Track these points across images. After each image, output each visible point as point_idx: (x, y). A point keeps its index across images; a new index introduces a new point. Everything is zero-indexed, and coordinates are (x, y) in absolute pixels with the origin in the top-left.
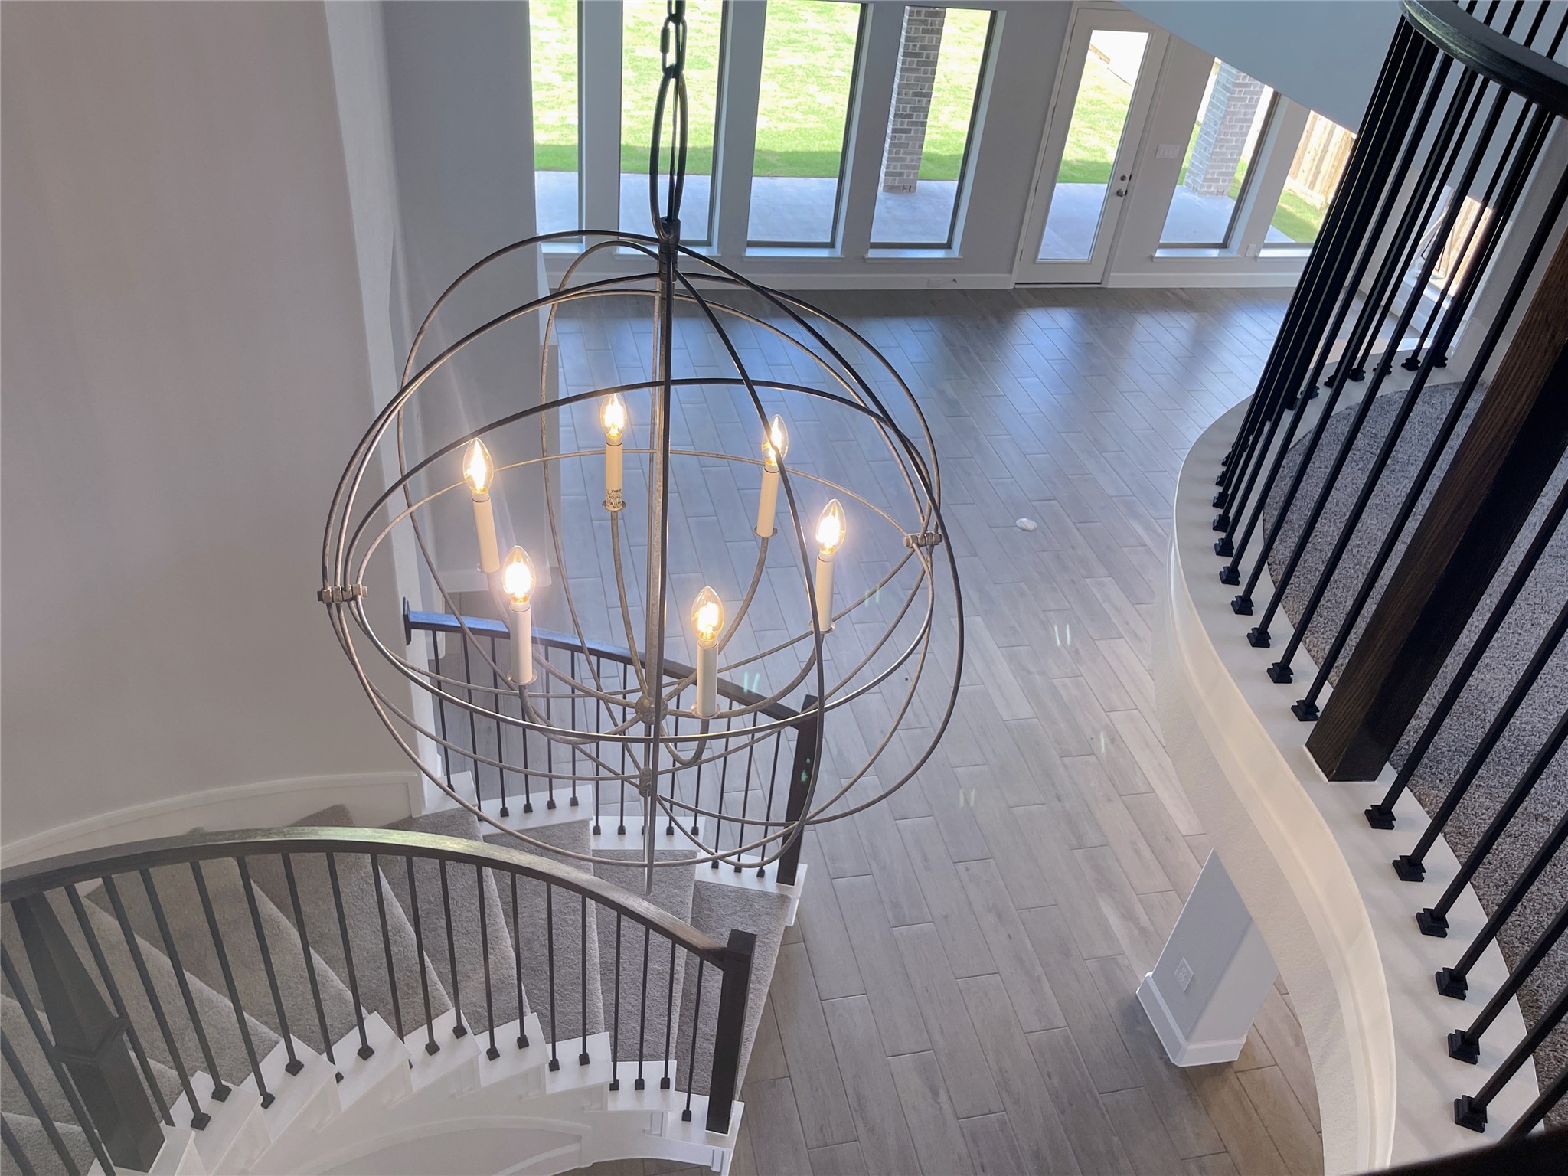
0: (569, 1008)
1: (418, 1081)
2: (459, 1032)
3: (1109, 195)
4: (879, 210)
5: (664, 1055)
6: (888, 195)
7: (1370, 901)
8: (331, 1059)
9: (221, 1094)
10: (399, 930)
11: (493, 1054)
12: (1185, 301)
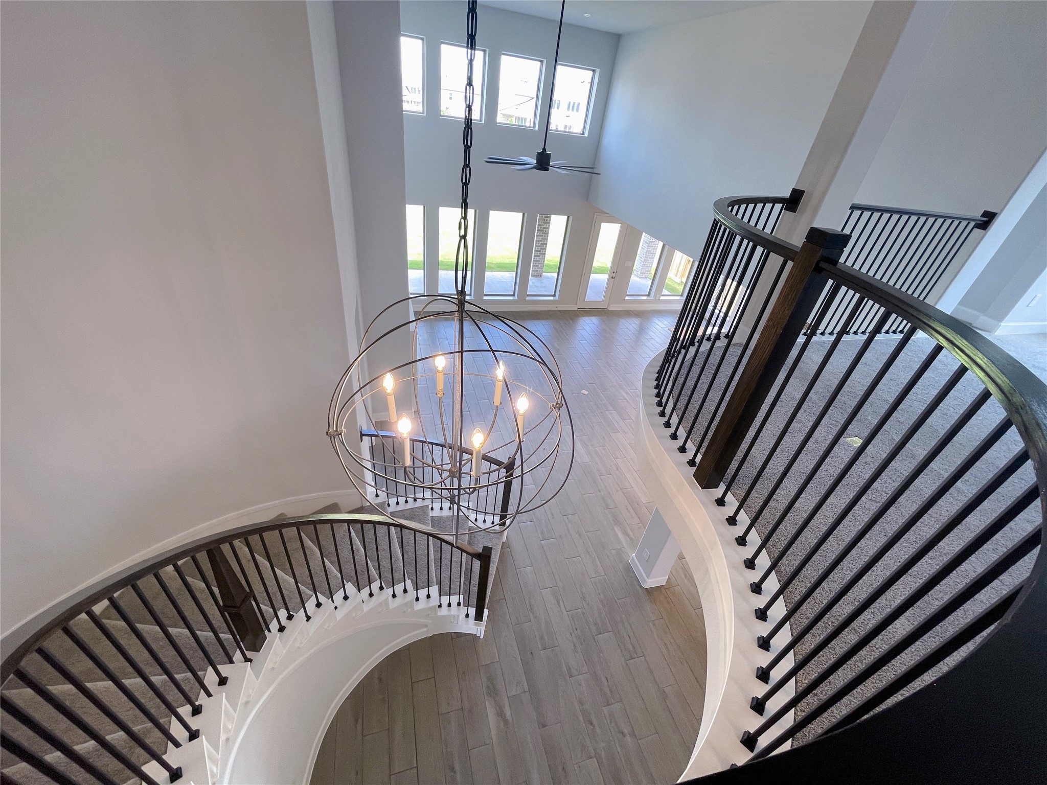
0: (423, 578)
1: (366, 608)
2: (381, 588)
3: (609, 279)
4: (530, 283)
5: (458, 593)
6: (533, 278)
7: (719, 534)
8: (333, 601)
9: (290, 617)
10: (358, 550)
11: (394, 596)
12: (636, 314)
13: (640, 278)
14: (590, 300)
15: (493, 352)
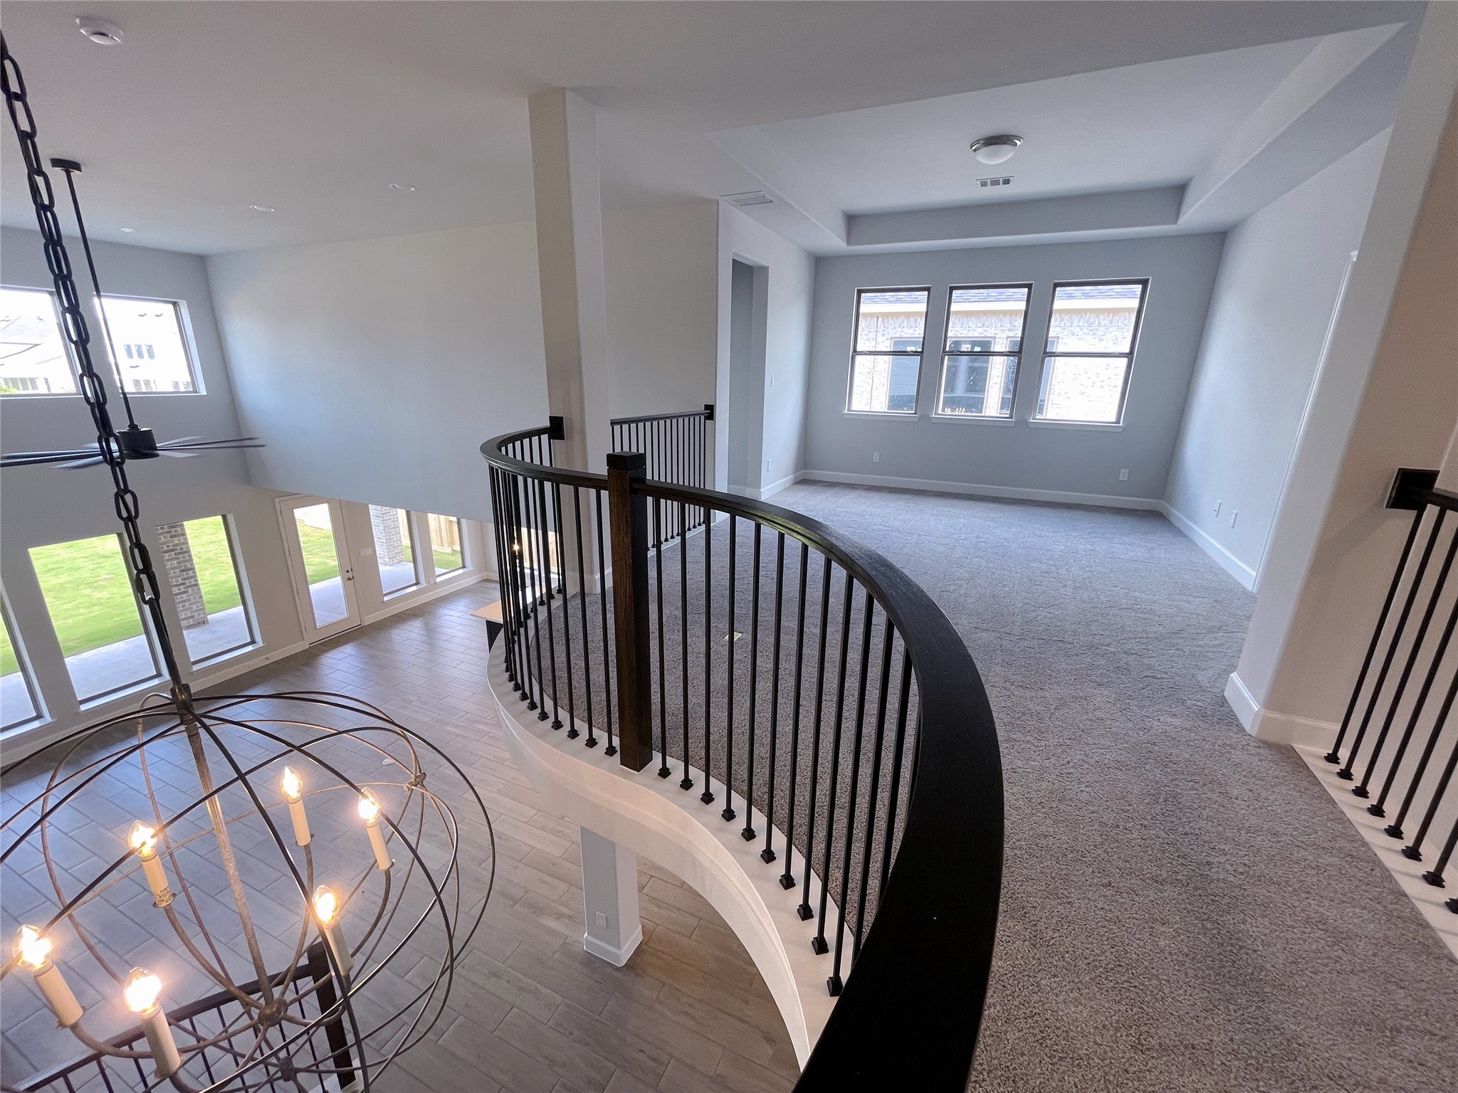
3: (343, 582)
4: (188, 642)
6: (188, 631)
12: (412, 615)
13: (391, 565)
14: (325, 623)
15: (299, 749)
